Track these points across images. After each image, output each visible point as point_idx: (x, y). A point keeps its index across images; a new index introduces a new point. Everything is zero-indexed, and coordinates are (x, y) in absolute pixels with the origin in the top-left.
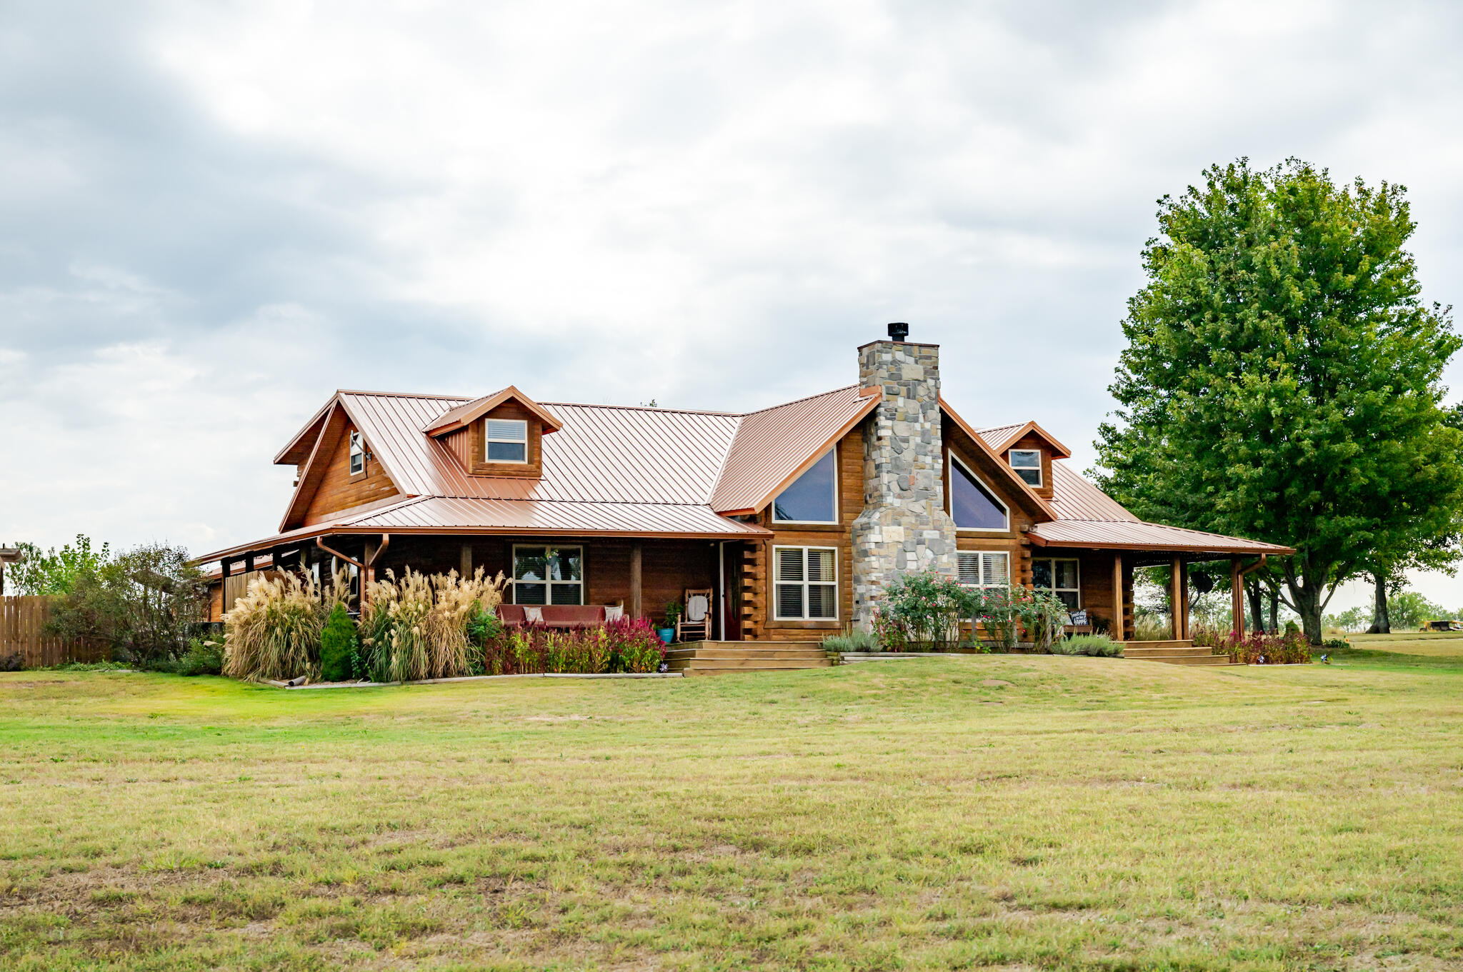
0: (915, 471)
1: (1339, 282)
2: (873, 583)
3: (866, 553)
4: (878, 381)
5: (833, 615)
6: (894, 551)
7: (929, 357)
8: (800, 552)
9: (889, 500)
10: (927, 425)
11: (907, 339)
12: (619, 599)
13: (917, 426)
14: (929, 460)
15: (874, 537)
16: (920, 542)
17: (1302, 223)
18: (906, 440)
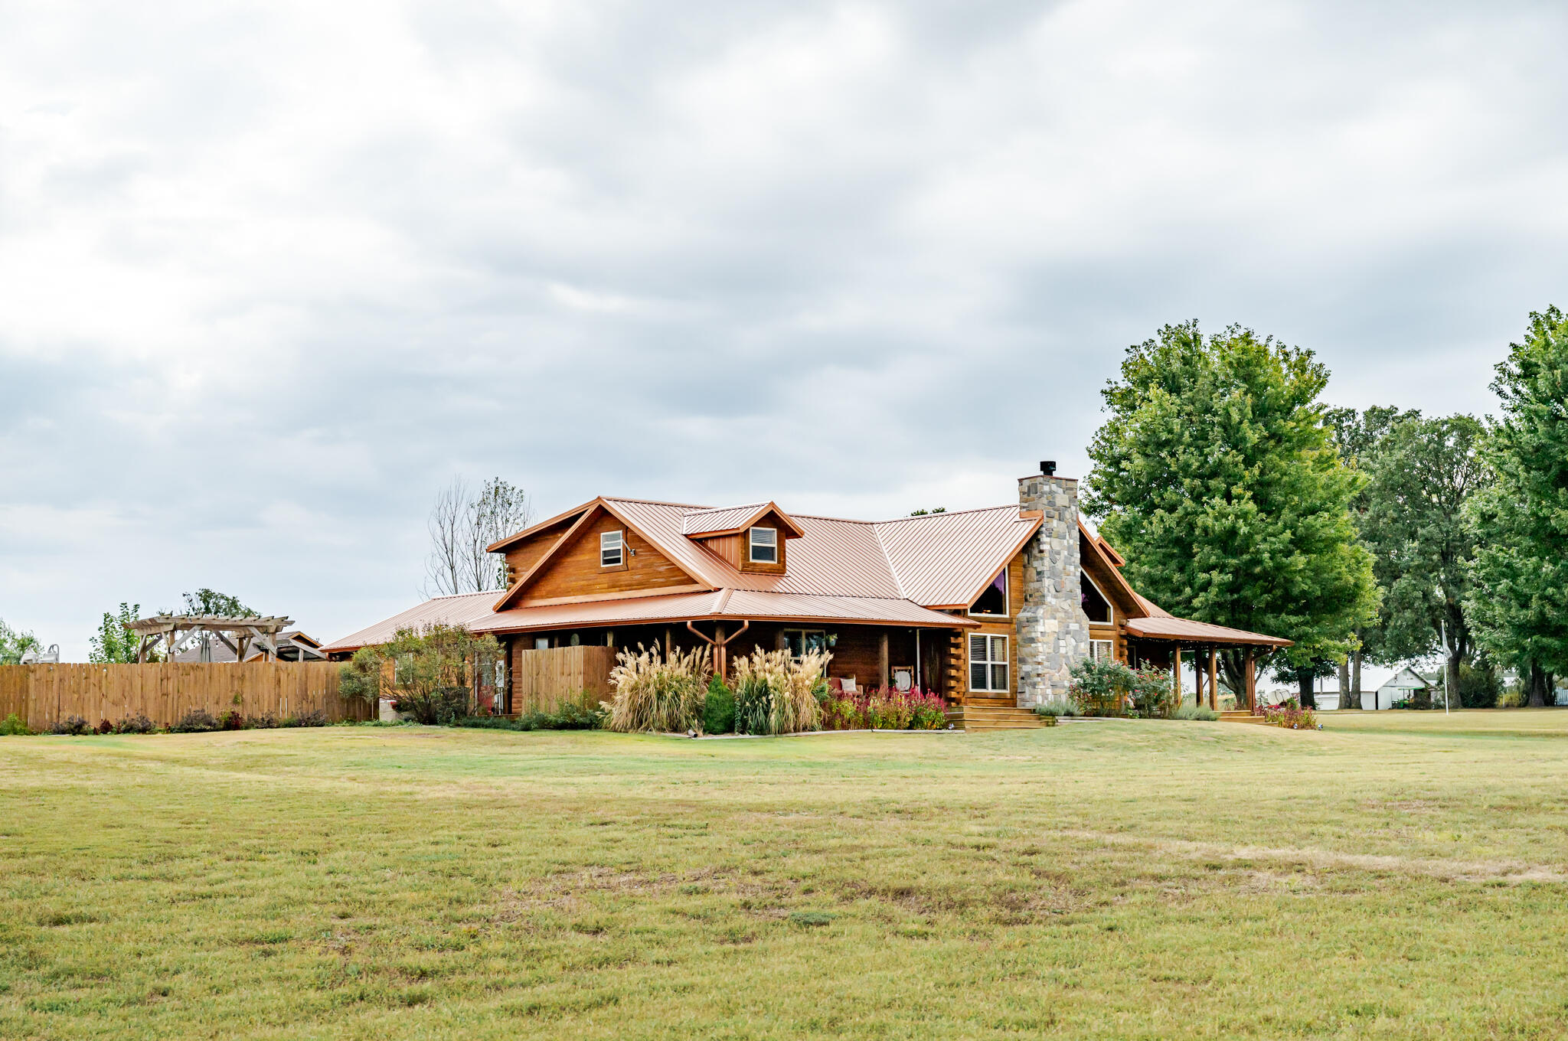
0: (1064, 577)
1: (1280, 427)
2: (1039, 663)
3: (1032, 640)
4: (1040, 507)
5: (1005, 688)
6: (1052, 639)
7: (1072, 489)
8: (985, 638)
9: (1049, 599)
10: (1071, 542)
11: (1055, 474)
12: (852, 673)
13: (1065, 542)
14: (1072, 568)
15: (1040, 628)
16: (1068, 633)
17: (1248, 378)
18: (1058, 553)
